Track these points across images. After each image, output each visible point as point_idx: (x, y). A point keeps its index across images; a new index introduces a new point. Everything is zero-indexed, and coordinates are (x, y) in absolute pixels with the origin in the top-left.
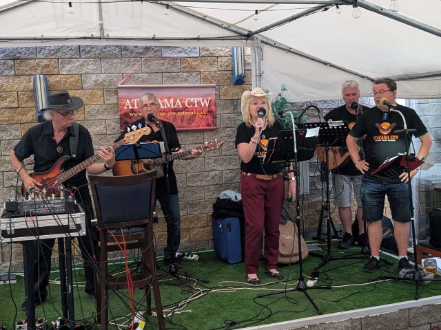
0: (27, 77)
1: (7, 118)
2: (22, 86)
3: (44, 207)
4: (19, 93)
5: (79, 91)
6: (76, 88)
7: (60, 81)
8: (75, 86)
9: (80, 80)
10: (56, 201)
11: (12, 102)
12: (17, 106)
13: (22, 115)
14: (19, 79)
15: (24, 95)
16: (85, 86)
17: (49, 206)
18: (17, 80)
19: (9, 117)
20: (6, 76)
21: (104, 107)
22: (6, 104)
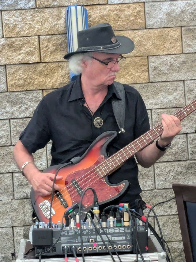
0: (55, 11)
1: (22, 82)
2: (47, 25)
3: (96, 241)
4: (42, 38)
5: (140, 33)
6: (135, 27)
7: (109, 15)
8: (133, 23)
9: (142, 13)
10: (117, 230)
11: (30, 53)
12: (37, 60)
13: (46, 76)
14: (41, 15)
15: (49, 41)
16: (150, 22)
17: (105, 238)
18: (39, 16)
19: (24, 80)
20: (21, 9)
21: (182, 58)
22: (21, 57)
